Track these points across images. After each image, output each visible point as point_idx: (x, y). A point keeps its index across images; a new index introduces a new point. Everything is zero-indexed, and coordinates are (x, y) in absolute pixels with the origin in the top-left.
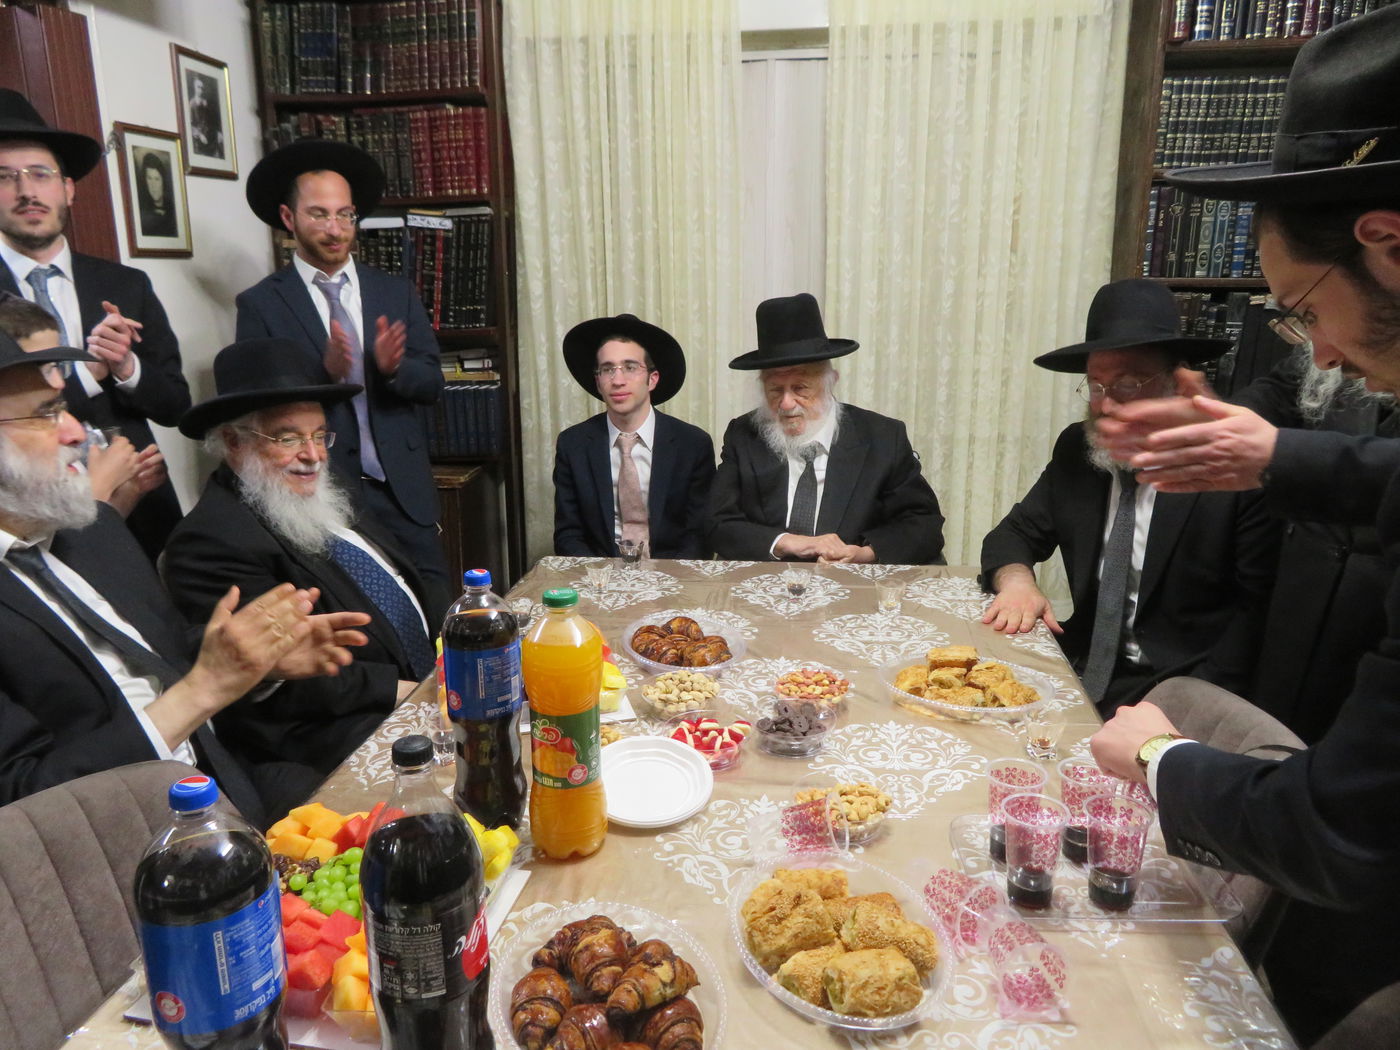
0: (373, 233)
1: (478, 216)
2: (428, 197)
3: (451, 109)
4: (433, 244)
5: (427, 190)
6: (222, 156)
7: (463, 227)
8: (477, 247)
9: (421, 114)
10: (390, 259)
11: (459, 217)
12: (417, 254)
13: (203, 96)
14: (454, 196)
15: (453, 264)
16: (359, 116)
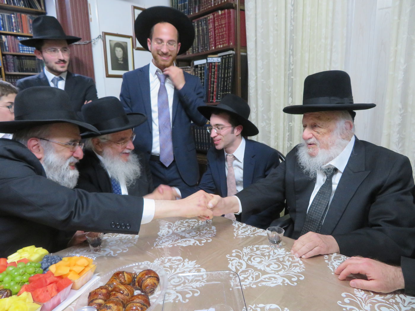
0: (197, 66)
1: (229, 55)
2: (213, 49)
3: (220, 12)
4: (214, 68)
5: (213, 47)
7: (224, 59)
8: (228, 68)
9: (211, 16)
10: (201, 76)
11: (223, 56)
12: (209, 73)
14: (221, 48)
15: (220, 76)
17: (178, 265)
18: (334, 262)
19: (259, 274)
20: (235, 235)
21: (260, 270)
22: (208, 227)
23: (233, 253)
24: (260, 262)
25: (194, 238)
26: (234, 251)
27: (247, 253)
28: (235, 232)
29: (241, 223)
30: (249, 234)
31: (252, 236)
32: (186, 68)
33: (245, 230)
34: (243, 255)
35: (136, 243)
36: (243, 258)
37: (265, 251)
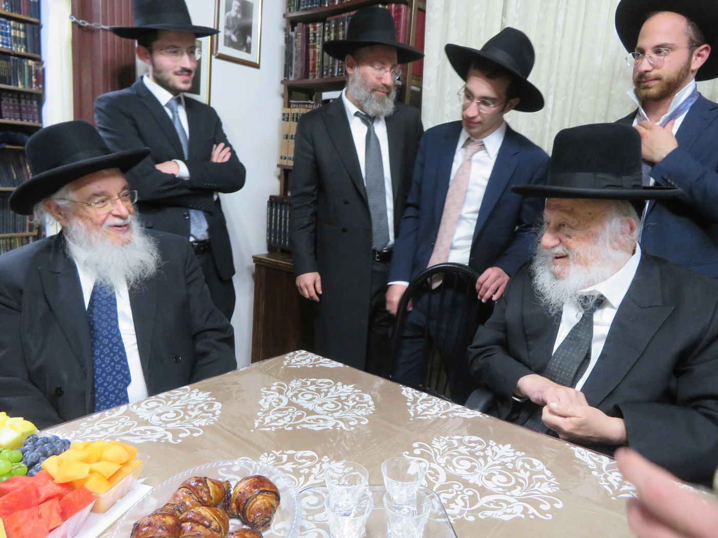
0: (327, 101)
6: (248, 51)
13: (237, 12)
16: (329, 22)
17: (310, 468)
18: (609, 476)
19: (475, 494)
20: (412, 414)
21: (475, 486)
22: (356, 396)
23: (415, 448)
24: (472, 469)
25: (332, 416)
26: (416, 445)
27: (441, 449)
28: (409, 407)
29: (418, 392)
30: (437, 414)
31: (444, 417)
32: (305, 104)
33: (429, 405)
34: (436, 454)
35: (217, 419)
36: (436, 460)
37: (474, 447)
